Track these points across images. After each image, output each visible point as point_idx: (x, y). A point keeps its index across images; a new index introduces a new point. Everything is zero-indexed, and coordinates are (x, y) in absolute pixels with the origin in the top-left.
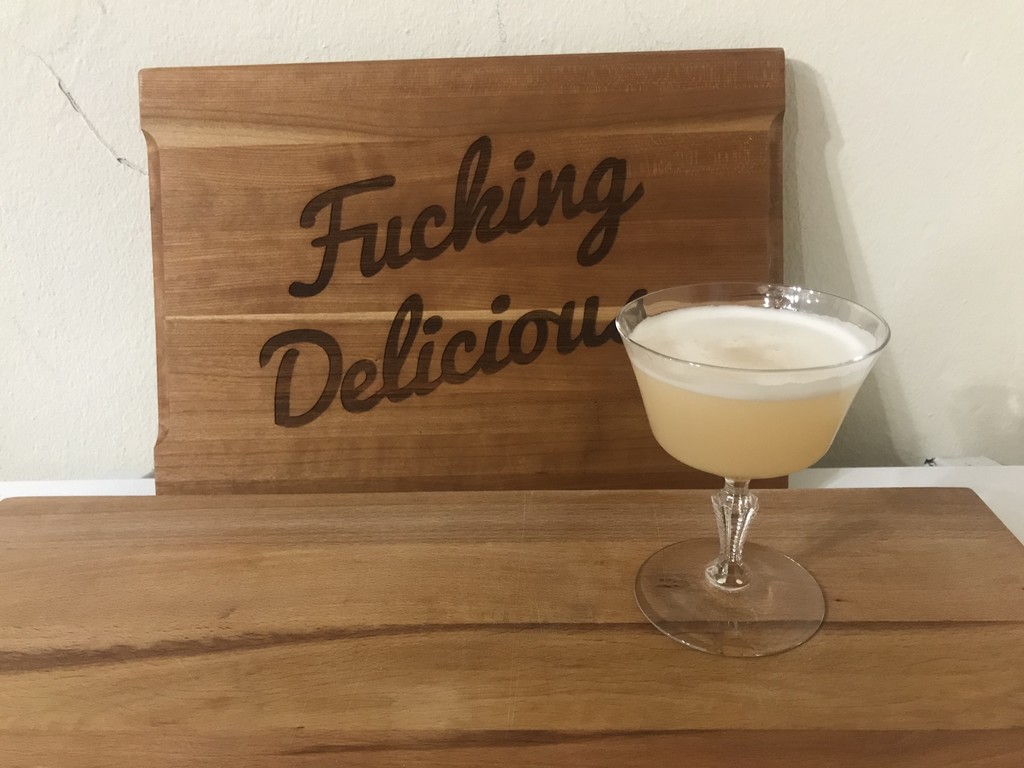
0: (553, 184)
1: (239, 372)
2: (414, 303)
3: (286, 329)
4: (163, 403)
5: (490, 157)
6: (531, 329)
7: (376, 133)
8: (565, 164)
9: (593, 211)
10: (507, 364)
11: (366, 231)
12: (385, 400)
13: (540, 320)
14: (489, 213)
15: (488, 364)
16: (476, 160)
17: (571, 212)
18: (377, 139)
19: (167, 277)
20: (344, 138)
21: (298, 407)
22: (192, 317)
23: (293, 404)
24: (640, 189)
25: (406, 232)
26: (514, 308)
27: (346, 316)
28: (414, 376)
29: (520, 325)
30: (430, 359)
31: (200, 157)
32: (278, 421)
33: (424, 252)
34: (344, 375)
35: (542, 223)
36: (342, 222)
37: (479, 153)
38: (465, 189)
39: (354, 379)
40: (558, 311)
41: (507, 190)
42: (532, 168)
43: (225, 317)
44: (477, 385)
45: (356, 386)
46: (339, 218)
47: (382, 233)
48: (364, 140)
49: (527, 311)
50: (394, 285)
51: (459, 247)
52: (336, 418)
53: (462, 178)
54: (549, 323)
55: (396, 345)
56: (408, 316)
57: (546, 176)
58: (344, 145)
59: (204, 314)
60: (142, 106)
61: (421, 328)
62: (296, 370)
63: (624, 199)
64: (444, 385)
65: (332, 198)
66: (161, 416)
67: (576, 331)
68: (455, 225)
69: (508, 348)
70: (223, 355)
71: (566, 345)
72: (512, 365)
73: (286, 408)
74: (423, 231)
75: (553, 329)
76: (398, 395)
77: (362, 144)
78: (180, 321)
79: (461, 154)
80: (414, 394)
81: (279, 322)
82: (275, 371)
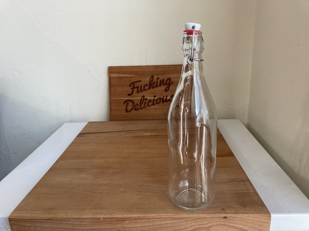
1: (121, 105)
2: (144, 96)
5: (154, 78)
6: (159, 100)
8: (163, 79)
9: (167, 85)
10: (156, 104)
11: (138, 87)
12: (140, 109)
13: (160, 99)
14: (153, 85)
15: (153, 104)
16: (152, 79)
17: (164, 85)
22: (115, 98)
23: (128, 110)
24: (173, 82)
25: (143, 87)
26: (157, 97)
27: (135, 98)
28: (144, 106)
29: (157, 99)
30: (146, 104)
32: (126, 112)
33: (145, 90)
34: (134, 106)
35: (160, 86)
36: (135, 86)
38: (150, 82)
39: (136, 106)
40: (162, 97)
41: (156, 82)
42: (159, 79)
43: (119, 98)
44: (152, 107)
47: (140, 88)
50: (141, 94)
51: (150, 89)
52: (134, 112)
53: (150, 80)
55: (141, 102)
56: (143, 98)
57: (161, 80)
61: (144, 100)
62: (128, 105)
63: (171, 83)
64: (148, 107)
65: (133, 83)
66: (110, 111)
67: (164, 100)
68: (149, 87)
69: (156, 102)
71: (163, 102)
74: (145, 87)
75: (162, 100)
76: (142, 108)
79: (150, 78)
81: (126, 99)
82: (126, 105)
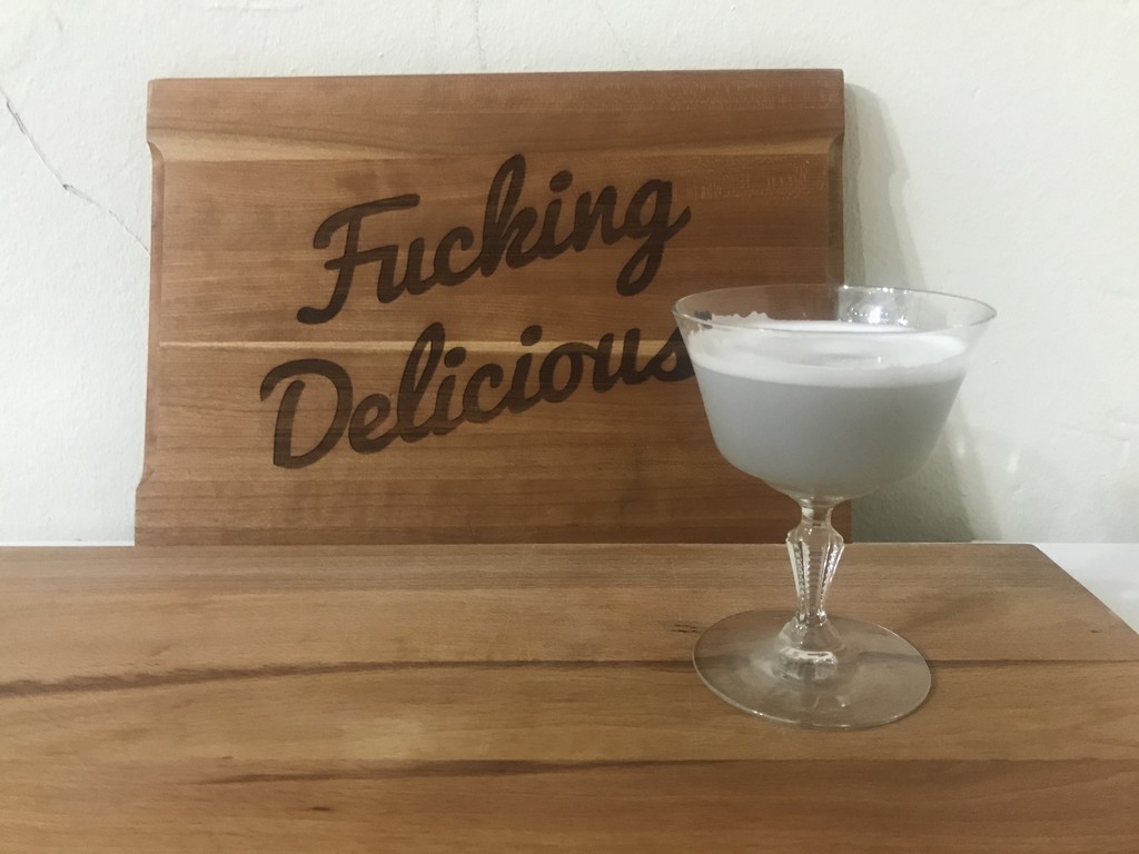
0: (592, 207)
1: (236, 405)
2: (435, 332)
3: (292, 358)
4: (150, 439)
5: (523, 177)
6: (564, 366)
7: (398, 149)
8: (605, 185)
9: (635, 236)
10: (537, 401)
11: (386, 254)
12: (399, 439)
13: (575, 353)
14: (522, 237)
15: (516, 401)
16: (508, 179)
17: (611, 237)
18: (401, 156)
19: (163, 299)
20: (368, 154)
21: (300, 444)
22: (189, 344)
23: (294, 441)
24: (686, 216)
25: (429, 255)
26: (547, 340)
27: (358, 346)
28: (433, 412)
29: (553, 358)
30: (450, 395)
31: (210, 171)
32: (277, 462)
33: (446, 276)
34: (353, 411)
35: (579, 248)
36: (359, 243)
37: (511, 172)
38: (496, 210)
39: (364, 415)
40: (595, 344)
41: (541, 212)
42: (569, 189)
43: (225, 344)
44: (504, 424)
45: (366, 423)
46: (357, 239)
47: (402, 256)
48: (387, 157)
49: (562, 343)
50: (413, 312)
51: (488, 272)
52: (343, 459)
53: (492, 198)
54: (584, 357)
55: (413, 378)
56: (428, 347)
57: (584, 199)
58: (367, 161)
59: (202, 340)
60: (150, 117)
61: (442, 359)
62: (301, 404)
63: (671, 223)
64: (466, 424)
65: (349, 217)
66: (148, 454)
67: (614, 366)
68: (484, 249)
69: (538, 384)
70: (221, 385)
71: (603, 382)
72: (543, 402)
73: (287, 446)
74: (448, 254)
75: (589, 364)
76: (413, 435)
77: (386, 161)
78: (175, 348)
79: (493, 173)
80: (431, 434)
81: (283, 351)
82: (277, 407)
